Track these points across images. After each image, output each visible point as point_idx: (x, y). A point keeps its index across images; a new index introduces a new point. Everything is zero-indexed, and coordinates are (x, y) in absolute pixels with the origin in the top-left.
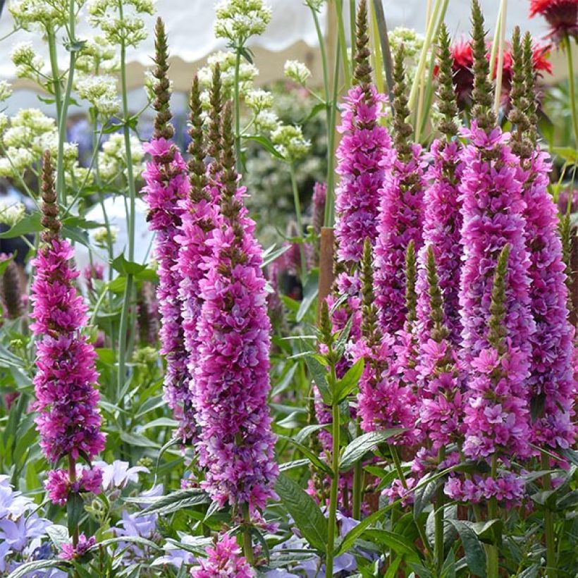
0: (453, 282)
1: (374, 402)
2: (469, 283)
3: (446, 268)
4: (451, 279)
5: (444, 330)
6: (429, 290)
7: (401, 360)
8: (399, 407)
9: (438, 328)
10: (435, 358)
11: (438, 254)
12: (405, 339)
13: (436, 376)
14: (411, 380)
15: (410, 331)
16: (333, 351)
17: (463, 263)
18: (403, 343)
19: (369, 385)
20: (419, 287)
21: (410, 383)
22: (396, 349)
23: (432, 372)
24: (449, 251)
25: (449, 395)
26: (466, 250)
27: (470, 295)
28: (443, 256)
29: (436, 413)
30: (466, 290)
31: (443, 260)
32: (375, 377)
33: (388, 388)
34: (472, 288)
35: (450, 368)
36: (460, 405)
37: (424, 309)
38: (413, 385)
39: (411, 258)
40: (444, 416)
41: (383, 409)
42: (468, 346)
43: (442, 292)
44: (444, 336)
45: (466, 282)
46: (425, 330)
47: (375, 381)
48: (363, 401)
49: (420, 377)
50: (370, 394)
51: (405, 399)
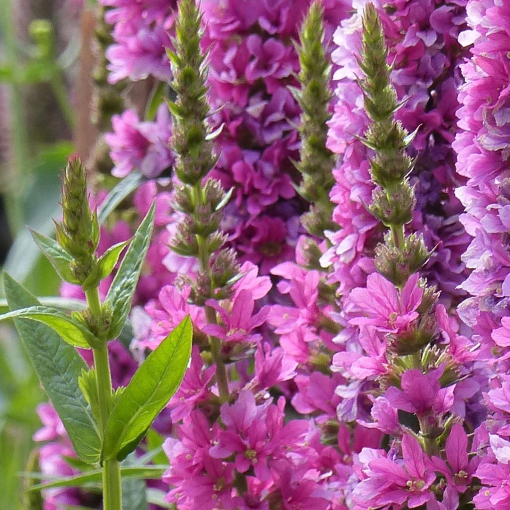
0: (436, 117)
1: (215, 463)
2: (484, 108)
3: (417, 76)
4: (430, 106)
5: (414, 248)
6: (369, 133)
7: (289, 346)
8: (286, 476)
9: (397, 242)
10: (389, 327)
11: (394, 35)
12: (299, 287)
13: (394, 381)
14: (318, 403)
15: (314, 263)
16: (101, 305)
17: (466, 52)
18: (294, 297)
19: (200, 415)
20: (340, 131)
21: (317, 413)
22: (276, 316)
23: (380, 370)
24: (425, 27)
25: (431, 437)
26: (473, 17)
27: (487, 142)
28: (408, 42)
29: (393, 488)
30: (476, 127)
31: (408, 52)
32: (215, 391)
33: (255, 422)
34: (492, 122)
35: (433, 358)
36: (464, 463)
37: (355, 195)
38: (324, 420)
39: (315, 54)
40: (417, 494)
41: (241, 482)
42: (486, 290)
43: (408, 140)
44: (415, 264)
45: (475, 107)
46: (358, 256)
47: (217, 403)
48: (181, 458)
49: (346, 393)
50: (202, 440)
51: (303, 452)
